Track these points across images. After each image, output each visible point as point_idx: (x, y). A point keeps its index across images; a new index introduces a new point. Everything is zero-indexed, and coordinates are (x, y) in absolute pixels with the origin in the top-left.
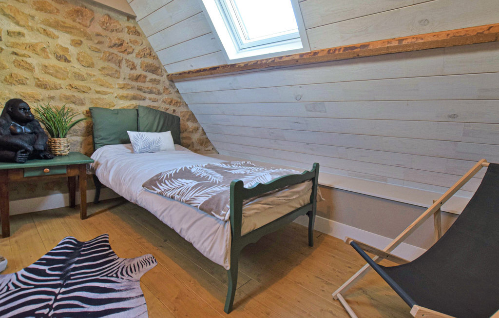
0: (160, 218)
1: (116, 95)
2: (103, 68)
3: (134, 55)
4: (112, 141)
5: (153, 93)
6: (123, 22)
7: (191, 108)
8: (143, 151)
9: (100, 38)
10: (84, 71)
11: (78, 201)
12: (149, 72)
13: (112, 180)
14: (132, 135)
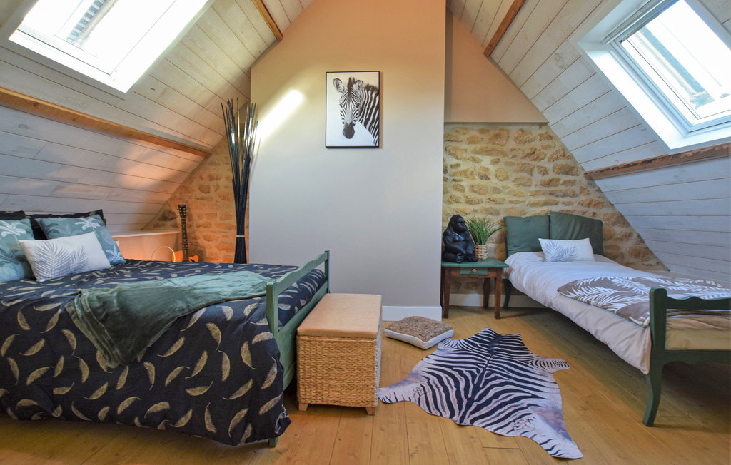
0: (575, 321)
1: (527, 203)
2: (516, 179)
3: (546, 160)
4: (522, 248)
5: (567, 196)
6: (536, 131)
7: (619, 208)
8: (556, 260)
9: (514, 153)
10: (500, 185)
11: (492, 303)
12: (563, 174)
13: (526, 284)
14: (544, 242)
